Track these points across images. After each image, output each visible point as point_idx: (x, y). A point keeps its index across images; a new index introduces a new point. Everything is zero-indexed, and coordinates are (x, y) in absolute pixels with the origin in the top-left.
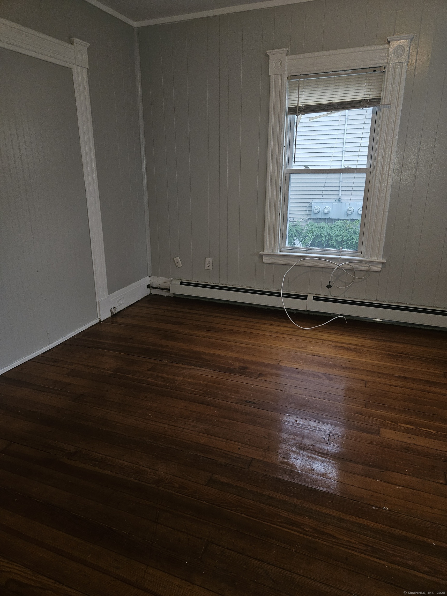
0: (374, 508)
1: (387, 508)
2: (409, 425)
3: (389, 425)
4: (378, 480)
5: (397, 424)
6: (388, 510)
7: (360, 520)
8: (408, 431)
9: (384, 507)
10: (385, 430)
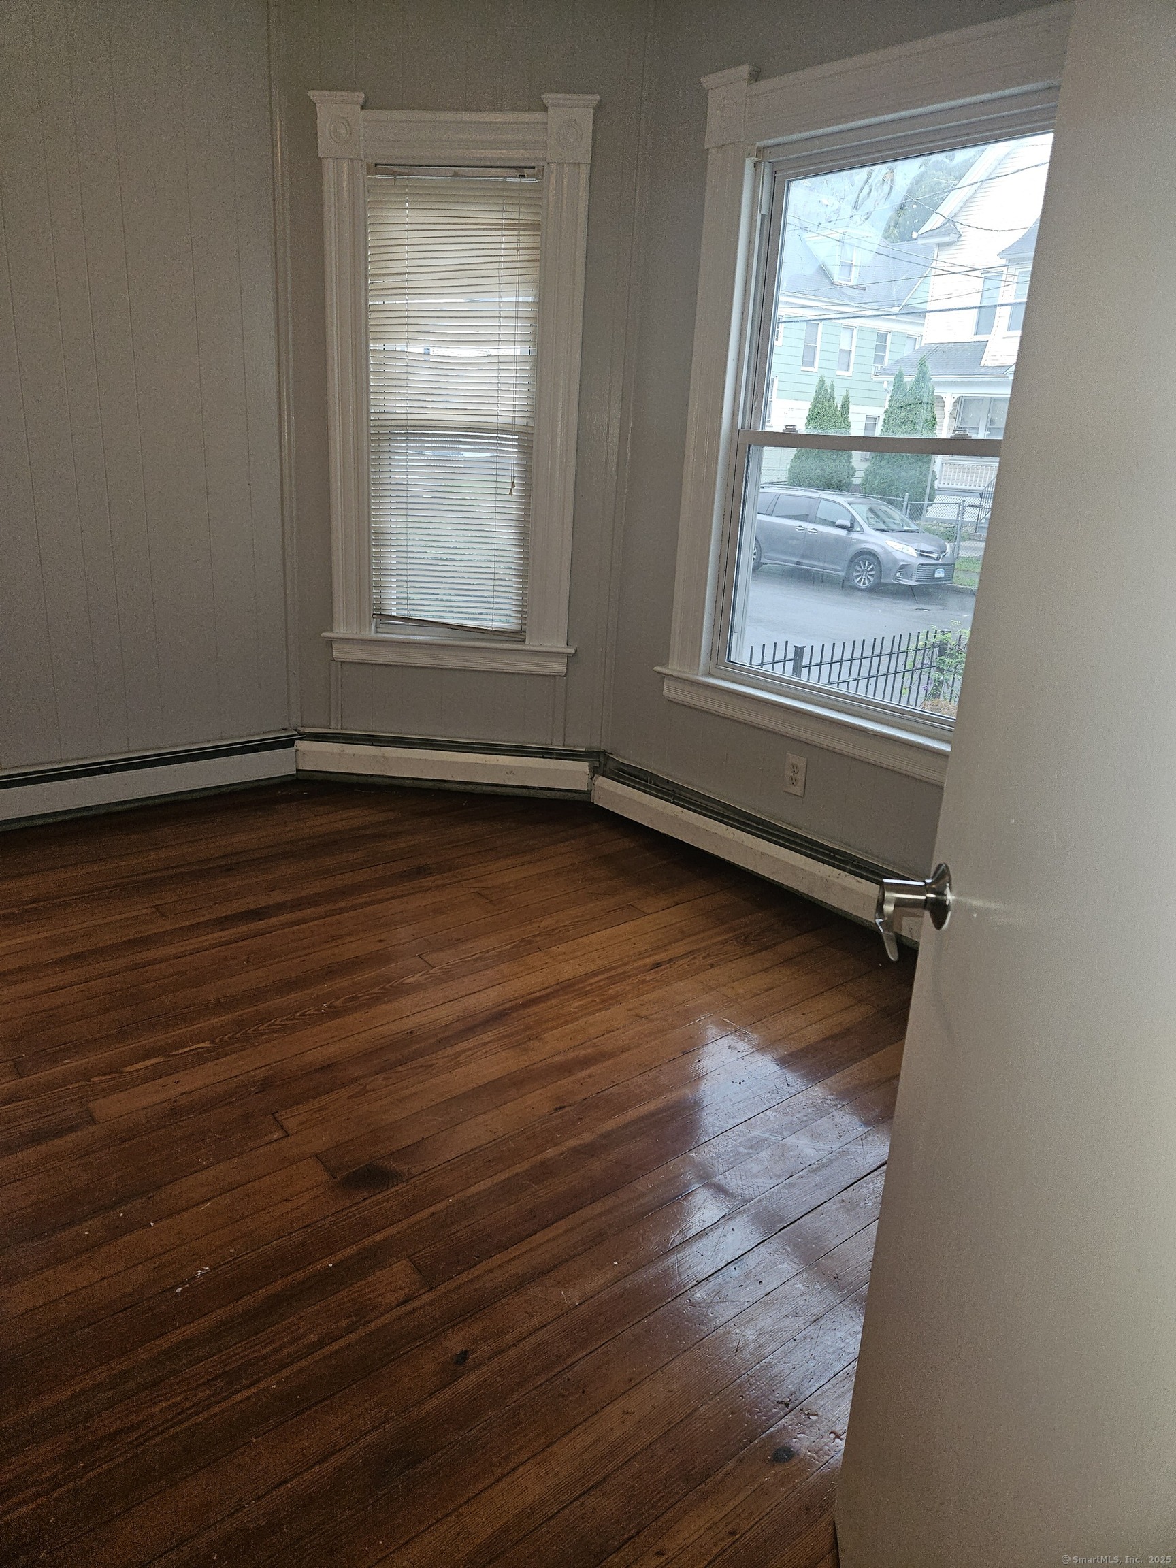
0: (180, 1289)
1: (207, 1268)
2: (148, 1058)
3: (104, 1085)
4: (152, 1224)
5: (122, 1072)
6: (211, 1270)
7: (165, 1342)
8: (154, 1074)
9: (199, 1271)
10: (100, 1102)
